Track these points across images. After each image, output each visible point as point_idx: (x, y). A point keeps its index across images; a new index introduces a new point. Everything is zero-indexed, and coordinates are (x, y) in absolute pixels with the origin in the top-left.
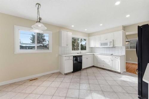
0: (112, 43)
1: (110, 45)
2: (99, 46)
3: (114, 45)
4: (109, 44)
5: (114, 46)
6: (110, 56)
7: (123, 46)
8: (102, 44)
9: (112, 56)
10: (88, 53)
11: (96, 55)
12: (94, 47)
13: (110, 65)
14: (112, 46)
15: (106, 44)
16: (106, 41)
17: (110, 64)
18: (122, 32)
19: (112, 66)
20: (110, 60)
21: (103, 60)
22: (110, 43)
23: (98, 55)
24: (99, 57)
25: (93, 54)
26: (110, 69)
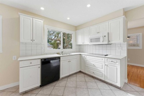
0: (106, 38)
1: (103, 42)
2: (88, 43)
3: (109, 41)
4: (101, 39)
5: (110, 43)
6: (103, 59)
7: (124, 42)
8: (91, 40)
9: (106, 59)
10: (75, 52)
11: (84, 56)
12: (82, 44)
13: (104, 73)
14: (106, 43)
15: (98, 39)
16: (97, 36)
17: (102, 70)
18: (122, 19)
19: (106, 75)
20: (104, 65)
21: (93, 63)
22: (103, 38)
23: (86, 56)
24: (87, 58)
25: (81, 53)
26: (103, 79)
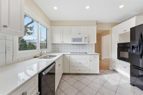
0: (87, 39)
1: (85, 42)
4: (83, 40)
8: (74, 40)
13: (88, 67)
15: (80, 40)
18: (96, 27)
19: (90, 68)
20: (88, 61)
21: (79, 61)
23: (70, 55)
24: (72, 58)
25: (64, 54)
26: (88, 72)
